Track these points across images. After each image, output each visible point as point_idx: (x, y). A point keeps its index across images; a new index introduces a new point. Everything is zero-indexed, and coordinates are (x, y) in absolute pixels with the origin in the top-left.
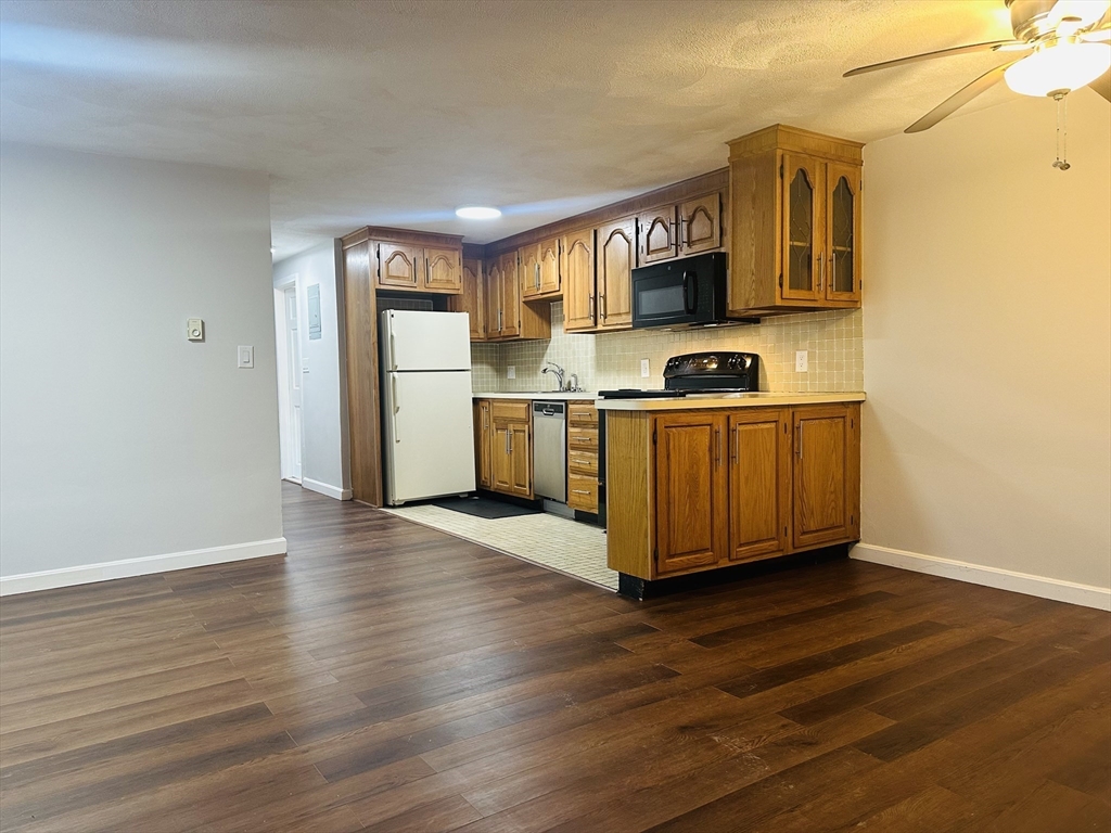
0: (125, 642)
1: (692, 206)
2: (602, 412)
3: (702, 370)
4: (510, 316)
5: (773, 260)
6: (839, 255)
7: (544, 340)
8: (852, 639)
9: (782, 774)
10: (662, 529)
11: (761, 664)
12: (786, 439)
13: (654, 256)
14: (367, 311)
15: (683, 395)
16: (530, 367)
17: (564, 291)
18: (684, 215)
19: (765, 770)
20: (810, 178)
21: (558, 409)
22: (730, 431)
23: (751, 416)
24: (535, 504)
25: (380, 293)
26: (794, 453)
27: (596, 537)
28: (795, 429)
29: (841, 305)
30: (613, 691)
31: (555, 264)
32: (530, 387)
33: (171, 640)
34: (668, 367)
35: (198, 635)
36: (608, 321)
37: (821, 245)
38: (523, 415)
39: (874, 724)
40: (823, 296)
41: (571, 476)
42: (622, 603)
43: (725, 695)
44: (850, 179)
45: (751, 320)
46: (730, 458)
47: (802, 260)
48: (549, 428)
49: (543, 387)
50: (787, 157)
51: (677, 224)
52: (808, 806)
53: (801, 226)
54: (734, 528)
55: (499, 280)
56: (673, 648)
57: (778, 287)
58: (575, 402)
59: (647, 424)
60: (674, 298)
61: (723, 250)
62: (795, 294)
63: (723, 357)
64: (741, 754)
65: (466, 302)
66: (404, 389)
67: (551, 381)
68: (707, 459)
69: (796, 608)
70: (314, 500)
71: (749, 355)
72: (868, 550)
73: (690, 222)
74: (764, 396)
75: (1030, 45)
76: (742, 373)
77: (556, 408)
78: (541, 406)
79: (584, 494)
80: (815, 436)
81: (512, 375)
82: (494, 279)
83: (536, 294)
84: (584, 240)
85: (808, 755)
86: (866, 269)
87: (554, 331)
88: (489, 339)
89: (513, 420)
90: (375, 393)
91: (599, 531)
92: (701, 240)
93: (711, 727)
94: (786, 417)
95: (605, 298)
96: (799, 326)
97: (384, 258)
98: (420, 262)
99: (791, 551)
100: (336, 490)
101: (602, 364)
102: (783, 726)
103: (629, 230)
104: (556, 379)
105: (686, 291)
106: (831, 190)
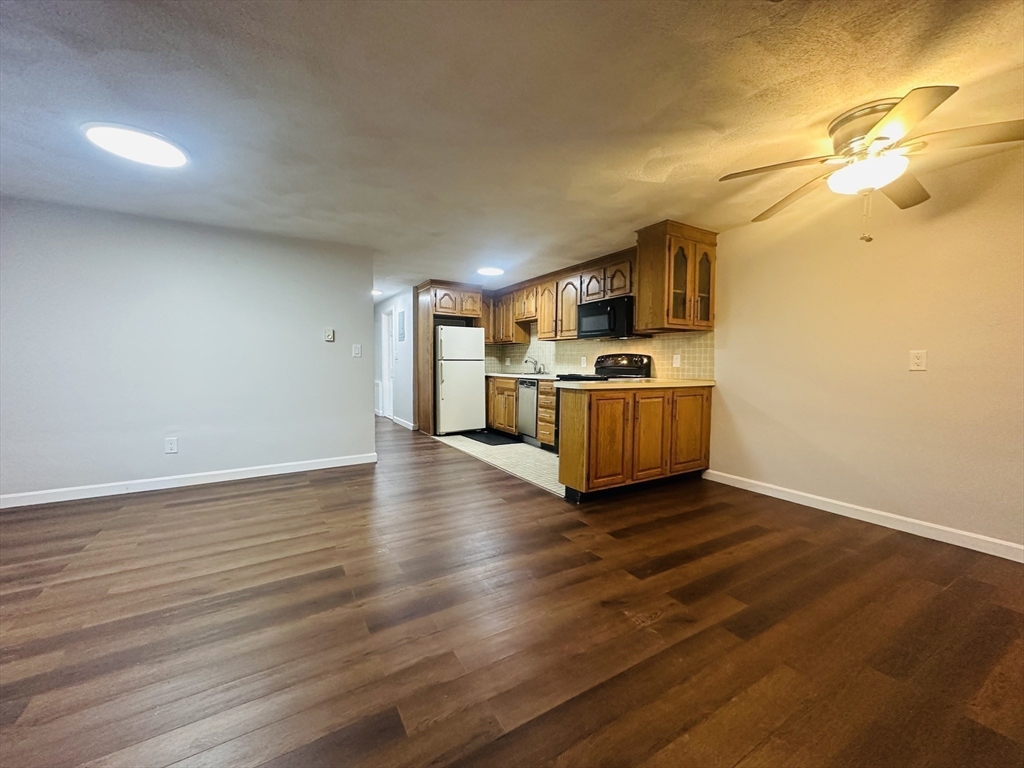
0: (275, 516)
1: (614, 269)
2: (558, 389)
3: (617, 363)
4: (507, 330)
5: (663, 301)
6: (702, 298)
7: (527, 344)
8: (709, 537)
9: (673, 647)
10: (593, 462)
11: (654, 554)
12: (668, 408)
13: (591, 297)
14: (428, 326)
15: (606, 379)
16: (518, 359)
17: (538, 317)
18: (609, 274)
19: (661, 645)
20: (686, 252)
21: (533, 384)
22: (636, 403)
23: (649, 394)
24: (518, 438)
25: (435, 316)
26: (673, 416)
27: (552, 459)
28: (674, 402)
29: (702, 328)
30: (559, 571)
31: (533, 301)
32: (517, 370)
33: (300, 516)
34: (598, 362)
35: (318, 513)
36: (563, 334)
37: (692, 294)
38: (513, 387)
39: (732, 608)
40: (691, 323)
41: (539, 423)
42: (566, 505)
43: (631, 577)
44: (710, 254)
45: (647, 336)
46: (635, 418)
47: (681, 301)
48: (528, 395)
49: (524, 370)
50: (673, 240)
51: (605, 279)
52: (694, 679)
53: (680, 282)
54: (636, 462)
55: (502, 310)
56: (598, 538)
57: (666, 317)
58: (543, 380)
59: (585, 398)
60: (602, 322)
61: (631, 294)
62: (675, 321)
63: (629, 357)
64: (644, 628)
65: (483, 322)
66: (447, 370)
67: (530, 368)
68: (621, 420)
69: (671, 513)
70: (399, 429)
71: (645, 356)
72: (713, 474)
73: (612, 278)
74: (653, 382)
75: (847, 159)
76: (641, 367)
77: (532, 383)
78: (523, 382)
79: (547, 434)
80: (685, 406)
81: (508, 363)
82: (499, 310)
83: (522, 318)
84: (551, 288)
85: (689, 632)
86: (717, 308)
87: (532, 339)
88: (496, 343)
89: (507, 389)
90: (431, 372)
91: (554, 456)
92: (618, 289)
93: (622, 603)
94: (669, 394)
95: (562, 321)
96: (676, 340)
97: (439, 297)
98: (458, 300)
99: (669, 475)
100: (410, 425)
101: (559, 359)
102: (672, 605)
103: (577, 283)
104: (532, 366)
105: (609, 318)
106: (698, 260)
